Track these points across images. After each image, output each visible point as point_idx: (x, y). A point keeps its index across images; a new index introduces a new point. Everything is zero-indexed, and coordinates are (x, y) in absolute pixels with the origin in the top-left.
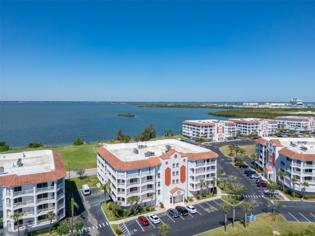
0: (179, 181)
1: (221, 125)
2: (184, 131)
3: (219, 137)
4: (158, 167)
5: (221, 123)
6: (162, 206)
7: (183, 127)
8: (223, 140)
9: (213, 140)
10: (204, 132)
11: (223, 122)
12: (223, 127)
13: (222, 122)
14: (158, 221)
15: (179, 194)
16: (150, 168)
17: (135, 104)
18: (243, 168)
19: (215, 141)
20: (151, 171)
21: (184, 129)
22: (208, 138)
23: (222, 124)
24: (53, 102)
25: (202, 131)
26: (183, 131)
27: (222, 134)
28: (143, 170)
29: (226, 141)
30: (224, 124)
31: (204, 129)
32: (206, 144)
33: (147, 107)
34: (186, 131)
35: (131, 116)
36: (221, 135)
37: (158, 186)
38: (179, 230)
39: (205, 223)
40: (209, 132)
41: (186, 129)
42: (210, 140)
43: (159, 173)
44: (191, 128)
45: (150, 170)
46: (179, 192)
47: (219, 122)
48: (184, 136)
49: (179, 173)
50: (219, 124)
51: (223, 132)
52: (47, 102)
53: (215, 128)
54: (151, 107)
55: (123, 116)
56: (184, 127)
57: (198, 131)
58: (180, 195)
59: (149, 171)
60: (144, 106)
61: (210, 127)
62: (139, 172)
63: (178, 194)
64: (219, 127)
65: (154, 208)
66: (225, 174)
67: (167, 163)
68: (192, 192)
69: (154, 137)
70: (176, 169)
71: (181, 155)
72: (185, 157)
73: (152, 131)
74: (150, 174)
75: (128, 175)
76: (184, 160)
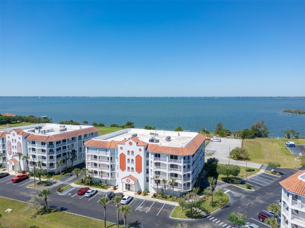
0: (135, 170)
6: (114, 188)
15: (128, 182)
16: (106, 149)
45: (106, 152)
49: (135, 161)
58: (129, 183)
63: (127, 182)
65: (110, 187)
66: (253, 190)
67: (121, 148)
68: (154, 188)
69: (266, 136)
70: (131, 157)
71: (137, 144)
72: (141, 146)
73: (263, 129)
74: (106, 154)
75: (88, 150)
76: (140, 150)
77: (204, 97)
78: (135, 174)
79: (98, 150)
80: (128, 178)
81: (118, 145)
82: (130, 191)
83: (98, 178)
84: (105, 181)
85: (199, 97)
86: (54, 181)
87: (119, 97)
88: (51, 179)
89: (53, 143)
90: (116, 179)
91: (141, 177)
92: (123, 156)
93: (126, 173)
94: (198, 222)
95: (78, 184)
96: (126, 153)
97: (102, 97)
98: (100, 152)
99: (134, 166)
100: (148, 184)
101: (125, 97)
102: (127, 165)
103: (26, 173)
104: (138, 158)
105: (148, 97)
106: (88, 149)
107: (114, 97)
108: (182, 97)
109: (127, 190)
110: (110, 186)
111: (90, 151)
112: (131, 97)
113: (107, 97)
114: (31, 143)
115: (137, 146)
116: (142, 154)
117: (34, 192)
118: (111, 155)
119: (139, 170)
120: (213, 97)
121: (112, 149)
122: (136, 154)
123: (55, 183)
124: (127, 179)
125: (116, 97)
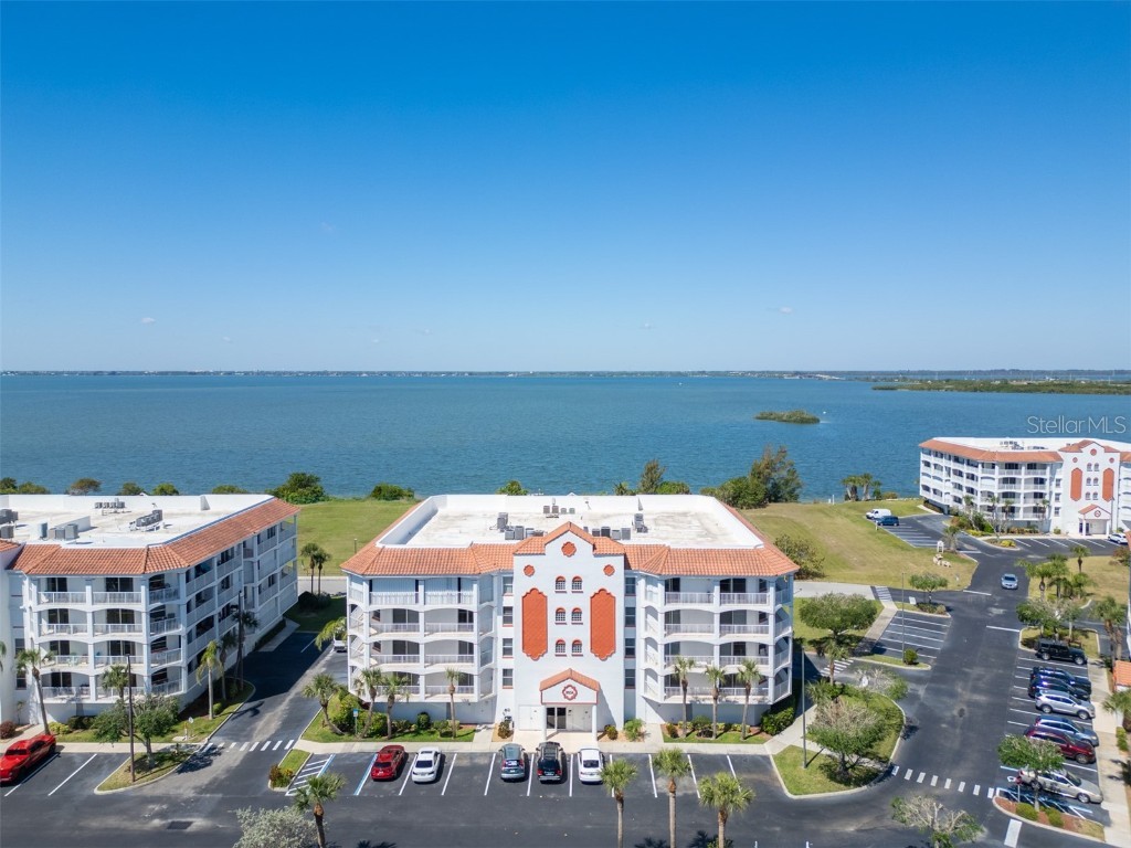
0: (586, 647)
1: (1093, 460)
2: (924, 480)
3: (1082, 516)
4: (504, 582)
5: (1094, 452)
6: (505, 731)
7: (922, 465)
8: (1105, 534)
9: (1052, 530)
10: (997, 490)
11: (1108, 450)
12: (1109, 474)
13: (1100, 451)
14: (423, 774)
15: (570, 696)
16: (459, 579)
17: (873, 377)
18: (1051, 659)
19: (1058, 532)
20: (463, 592)
21: (924, 474)
22: (1020, 517)
23: (1103, 460)
24: (597, 374)
25: (990, 483)
26: (922, 483)
27: (1101, 502)
28: (433, 583)
29: (1116, 538)
30: (1117, 457)
31: (998, 474)
32: (994, 541)
33: (912, 388)
34: (933, 484)
35: (804, 421)
36: (1093, 507)
37: (504, 654)
38: (463, 825)
39: (589, 827)
40: (1022, 489)
41: (932, 471)
42: (1031, 528)
43: (505, 604)
44: (948, 469)
45: (459, 590)
46: (570, 689)
47: (1086, 450)
48: (927, 502)
49: (586, 616)
50: (1085, 457)
51: (1108, 496)
52: (584, 373)
53: (1064, 474)
54: (929, 389)
55: (774, 419)
56: (927, 464)
57: (971, 484)
58: (573, 701)
59: (457, 592)
60: (902, 387)
61: (1031, 466)
62: (417, 589)
63: (566, 697)
64: (1084, 468)
65: (475, 731)
66: (924, 667)
67: (529, 570)
68: (657, 707)
69: (793, 497)
70: (569, 601)
71: (594, 548)
72: (613, 555)
73: (784, 473)
74: (459, 602)
75: (373, 593)
76: (609, 570)
77: (471, 374)
78: (587, 664)
79: (421, 587)
80: (570, 682)
81: (515, 558)
82: (567, 731)
83: (424, 701)
84: (445, 708)
85: (451, 373)
86: (202, 744)
87: (113, 373)
88: (178, 739)
89: (166, 581)
90: (495, 697)
91: (609, 673)
92: (534, 600)
93: (551, 664)
94: (884, 792)
95: (326, 739)
96: (547, 588)
97: (24, 374)
98: (429, 593)
99: (583, 633)
100: (634, 694)
101: (141, 373)
102: (555, 632)
103: (21, 733)
104: (602, 599)
105: (246, 373)
106: (371, 590)
107: (88, 374)
108: (389, 374)
109: (555, 730)
110: (471, 728)
111: (379, 593)
112: (167, 373)
113: (49, 373)
114: (44, 585)
115: (596, 556)
116: (616, 586)
117: (157, 808)
118: (481, 603)
119: (602, 647)
120: (498, 373)
121: (485, 575)
122: (589, 588)
123: (213, 752)
124: (566, 688)
125: (96, 373)
